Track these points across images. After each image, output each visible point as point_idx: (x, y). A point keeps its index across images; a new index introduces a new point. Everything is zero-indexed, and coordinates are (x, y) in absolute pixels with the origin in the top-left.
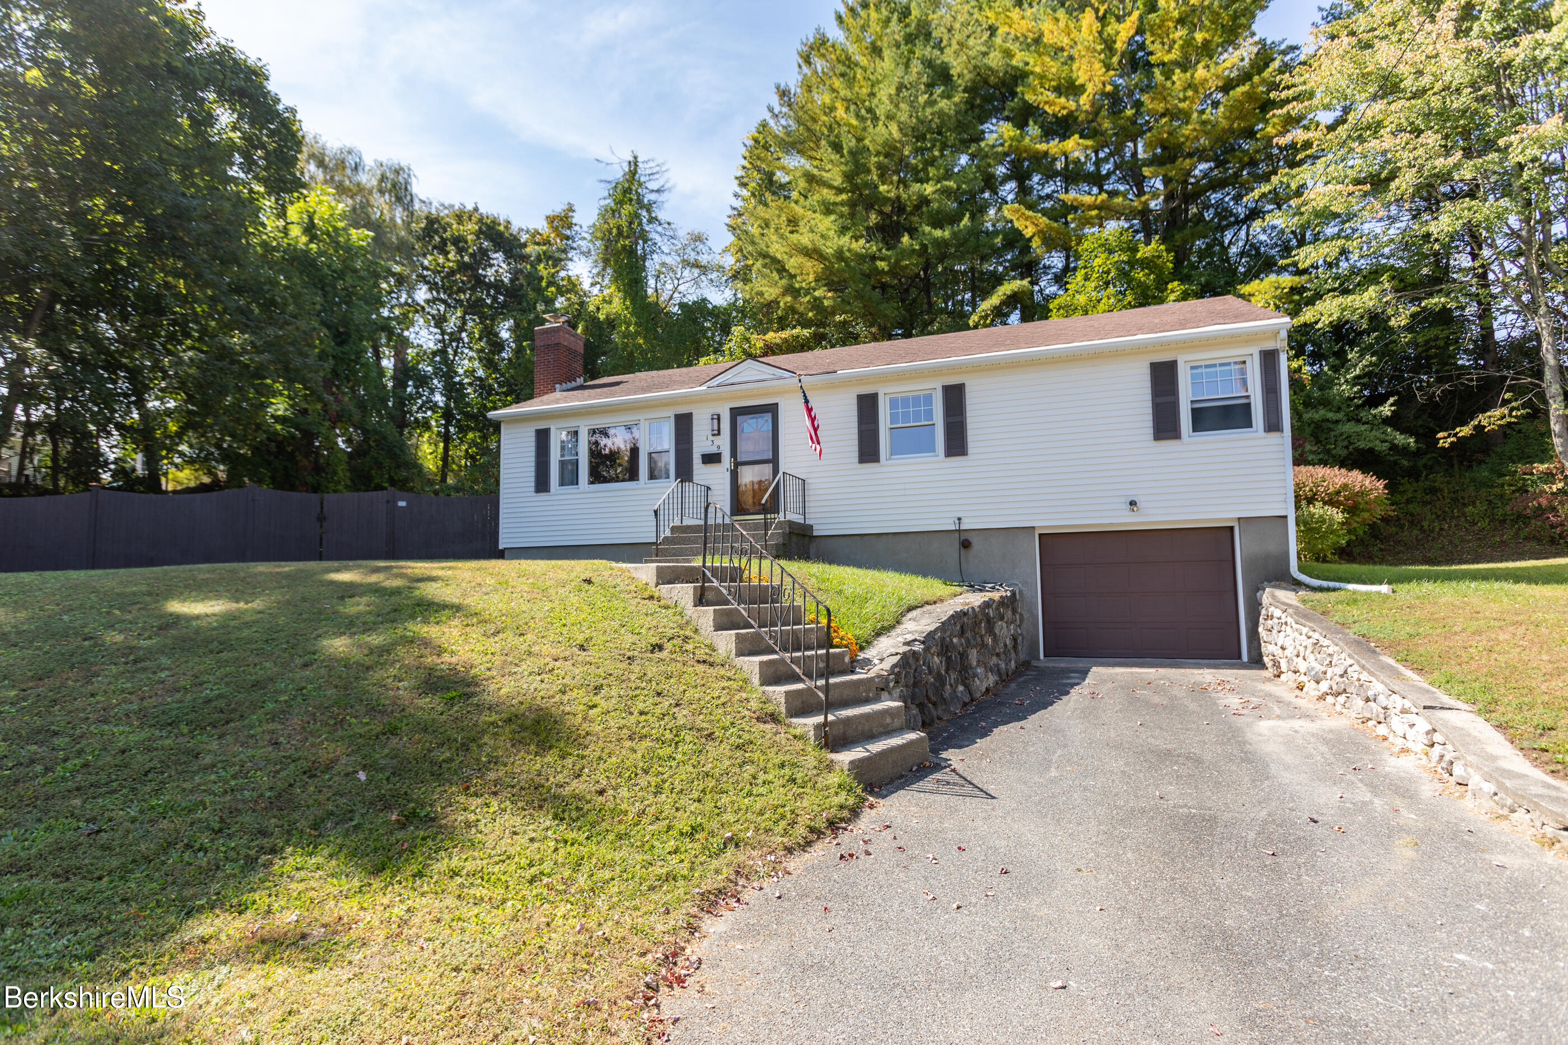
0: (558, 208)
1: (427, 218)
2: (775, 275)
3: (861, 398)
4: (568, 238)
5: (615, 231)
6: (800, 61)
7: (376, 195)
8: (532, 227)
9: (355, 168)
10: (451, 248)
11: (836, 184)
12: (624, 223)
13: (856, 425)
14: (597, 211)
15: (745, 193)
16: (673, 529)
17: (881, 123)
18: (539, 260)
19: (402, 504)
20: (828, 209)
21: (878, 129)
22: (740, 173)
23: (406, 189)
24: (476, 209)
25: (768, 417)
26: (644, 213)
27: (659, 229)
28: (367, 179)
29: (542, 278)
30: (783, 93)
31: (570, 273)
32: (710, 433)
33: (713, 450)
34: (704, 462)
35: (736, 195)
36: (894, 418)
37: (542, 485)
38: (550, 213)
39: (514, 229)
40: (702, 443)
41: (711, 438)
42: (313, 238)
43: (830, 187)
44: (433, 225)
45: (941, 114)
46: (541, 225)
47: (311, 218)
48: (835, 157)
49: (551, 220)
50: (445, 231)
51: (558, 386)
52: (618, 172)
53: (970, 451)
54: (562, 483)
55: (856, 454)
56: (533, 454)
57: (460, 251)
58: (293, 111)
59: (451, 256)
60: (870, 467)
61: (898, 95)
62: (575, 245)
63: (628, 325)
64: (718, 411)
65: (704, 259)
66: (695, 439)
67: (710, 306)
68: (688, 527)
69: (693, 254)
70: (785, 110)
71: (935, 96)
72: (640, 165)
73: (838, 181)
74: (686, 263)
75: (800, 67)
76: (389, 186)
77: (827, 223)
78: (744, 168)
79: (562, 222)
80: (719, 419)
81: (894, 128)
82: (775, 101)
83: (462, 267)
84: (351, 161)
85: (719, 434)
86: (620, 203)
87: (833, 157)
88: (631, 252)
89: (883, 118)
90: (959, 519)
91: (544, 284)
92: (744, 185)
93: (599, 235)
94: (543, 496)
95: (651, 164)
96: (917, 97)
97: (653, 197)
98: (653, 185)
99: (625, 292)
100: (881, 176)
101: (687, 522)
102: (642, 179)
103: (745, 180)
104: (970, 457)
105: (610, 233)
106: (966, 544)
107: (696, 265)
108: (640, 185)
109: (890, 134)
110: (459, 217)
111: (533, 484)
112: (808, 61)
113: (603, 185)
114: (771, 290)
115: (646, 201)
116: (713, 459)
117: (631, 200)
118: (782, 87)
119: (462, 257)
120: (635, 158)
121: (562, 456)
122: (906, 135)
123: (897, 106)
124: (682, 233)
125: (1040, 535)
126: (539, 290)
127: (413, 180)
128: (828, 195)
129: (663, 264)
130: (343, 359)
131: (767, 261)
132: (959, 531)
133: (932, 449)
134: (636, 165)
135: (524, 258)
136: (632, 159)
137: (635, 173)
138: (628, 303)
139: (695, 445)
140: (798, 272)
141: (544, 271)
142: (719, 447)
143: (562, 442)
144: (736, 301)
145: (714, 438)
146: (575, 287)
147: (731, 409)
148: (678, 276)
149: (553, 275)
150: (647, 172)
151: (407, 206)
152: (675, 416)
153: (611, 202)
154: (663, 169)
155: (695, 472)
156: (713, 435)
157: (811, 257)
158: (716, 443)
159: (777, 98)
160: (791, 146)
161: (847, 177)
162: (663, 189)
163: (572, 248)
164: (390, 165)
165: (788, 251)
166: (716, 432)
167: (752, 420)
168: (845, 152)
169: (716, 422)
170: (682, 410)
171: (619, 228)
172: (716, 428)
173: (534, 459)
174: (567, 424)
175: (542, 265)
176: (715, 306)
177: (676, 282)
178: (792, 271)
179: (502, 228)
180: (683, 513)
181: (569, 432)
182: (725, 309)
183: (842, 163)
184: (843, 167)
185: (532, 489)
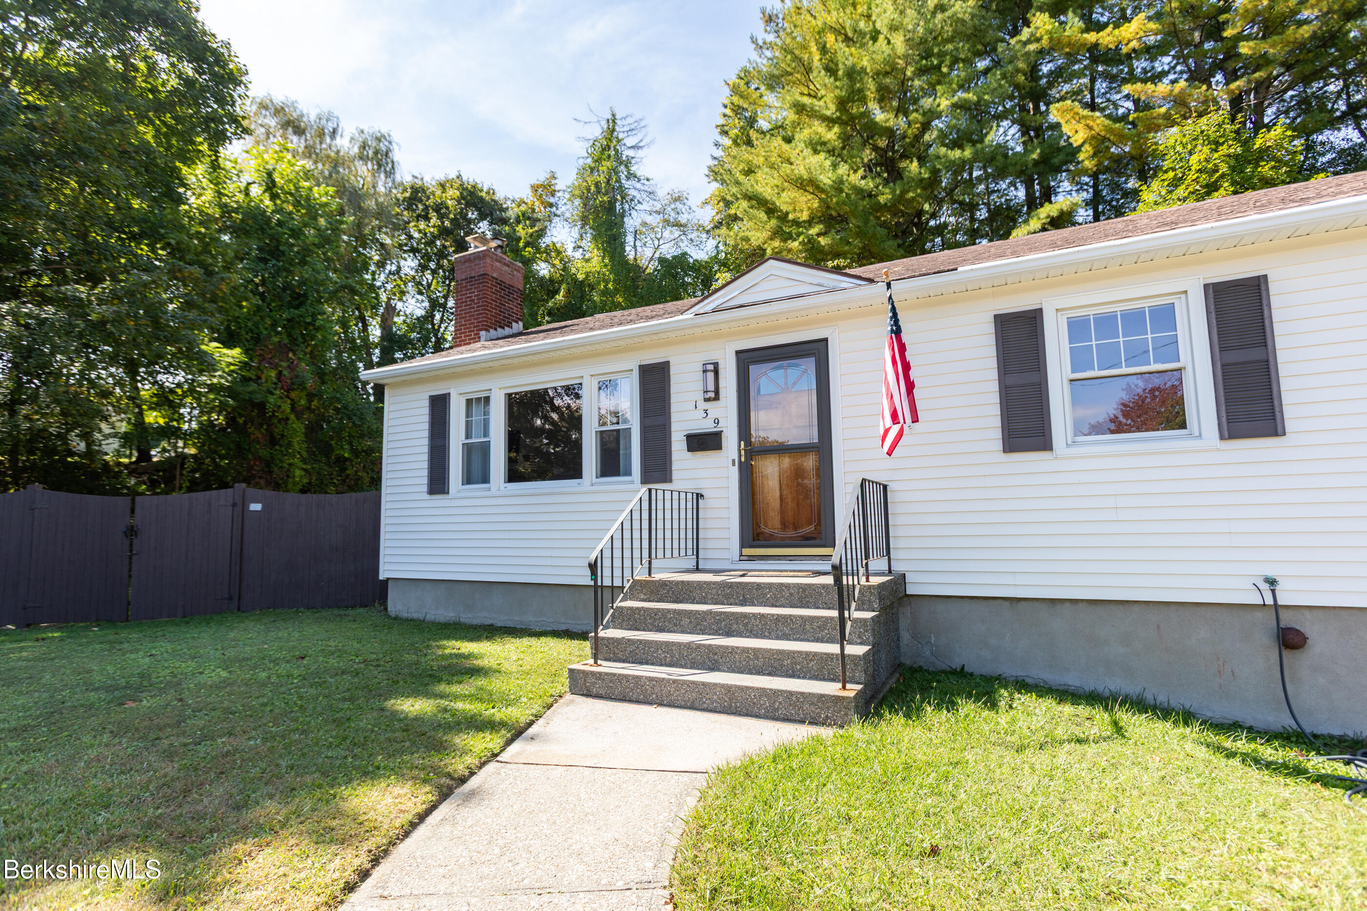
0: (541, 177)
1: (412, 188)
2: (763, 216)
3: (1004, 321)
4: (551, 205)
5: (593, 188)
7: (359, 164)
8: (517, 197)
9: (334, 134)
10: (433, 215)
11: (828, 113)
12: (602, 179)
13: (994, 375)
14: (576, 171)
15: (727, 142)
18: (518, 221)
19: (256, 507)
20: (817, 145)
21: (878, 44)
22: (722, 121)
23: (387, 154)
24: (459, 177)
25: (809, 365)
26: (622, 168)
27: (638, 185)
28: (345, 144)
29: (520, 238)
30: (770, 18)
31: (555, 240)
32: (700, 396)
33: (706, 426)
34: (691, 449)
35: (717, 145)
36: (1079, 360)
37: (438, 483)
38: (534, 181)
39: (499, 197)
40: (687, 413)
41: (702, 405)
42: (274, 197)
43: (824, 118)
44: (417, 194)
46: (526, 194)
47: (270, 174)
48: (829, 81)
49: (535, 188)
50: (428, 198)
51: (483, 333)
52: (596, 131)
54: (468, 479)
55: (998, 434)
56: (426, 434)
57: (441, 217)
58: (228, 46)
59: (432, 222)
60: (1030, 461)
62: (558, 212)
63: (607, 282)
64: (714, 356)
65: (683, 219)
66: (674, 408)
67: (691, 260)
68: (663, 584)
69: (673, 214)
70: (771, 37)
72: (618, 122)
73: (831, 110)
74: (667, 222)
76: (371, 153)
77: (821, 161)
78: (725, 115)
79: (545, 189)
80: (716, 372)
81: (899, 40)
83: (444, 232)
84: (330, 126)
85: (717, 398)
86: (598, 161)
87: (827, 80)
88: (610, 208)
89: (884, 30)
90: (1274, 582)
91: (521, 244)
92: (725, 133)
93: (577, 192)
94: (439, 500)
95: (629, 120)
97: (631, 153)
98: (630, 142)
99: (604, 250)
100: (880, 100)
101: (658, 574)
102: (621, 136)
103: (726, 128)
104: (1293, 438)
105: (589, 190)
106: (1293, 640)
107: (677, 224)
108: (619, 141)
109: (893, 49)
110: (442, 186)
111: (425, 481)
114: (759, 234)
115: (624, 158)
116: (707, 442)
117: (609, 156)
118: (768, 11)
119: (443, 223)
120: (613, 115)
121: (467, 437)
122: (911, 49)
123: (903, 13)
124: (662, 193)
126: (518, 251)
127: (394, 146)
128: (819, 128)
129: (644, 224)
131: (754, 203)
132: (1273, 607)
134: (614, 121)
135: (505, 221)
136: (610, 117)
137: (614, 130)
138: (607, 261)
139: (674, 417)
140: (790, 208)
141: (522, 231)
142: (717, 422)
143: (468, 414)
144: (718, 253)
145: (707, 405)
146: (559, 253)
147: (738, 353)
148: (659, 236)
149: (531, 235)
150: (626, 129)
151: (390, 174)
152: (641, 367)
153: (589, 161)
154: (642, 124)
155: (675, 466)
156: (707, 400)
157: (806, 190)
158: (712, 414)
159: (762, 24)
160: (774, 82)
161: (842, 104)
162: (641, 144)
163: (556, 215)
164: (371, 132)
165: (779, 184)
166: (712, 395)
167: (782, 371)
168: (840, 73)
169: (711, 376)
170: (653, 357)
171: (597, 185)
172: (711, 386)
173: (426, 442)
174: (476, 387)
175: (520, 226)
176: (696, 260)
177: (656, 242)
178: (784, 208)
179: (484, 194)
180: (653, 556)
181: (478, 399)
182: (706, 262)
183: (837, 87)
184: (837, 92)
185: (425, 488)
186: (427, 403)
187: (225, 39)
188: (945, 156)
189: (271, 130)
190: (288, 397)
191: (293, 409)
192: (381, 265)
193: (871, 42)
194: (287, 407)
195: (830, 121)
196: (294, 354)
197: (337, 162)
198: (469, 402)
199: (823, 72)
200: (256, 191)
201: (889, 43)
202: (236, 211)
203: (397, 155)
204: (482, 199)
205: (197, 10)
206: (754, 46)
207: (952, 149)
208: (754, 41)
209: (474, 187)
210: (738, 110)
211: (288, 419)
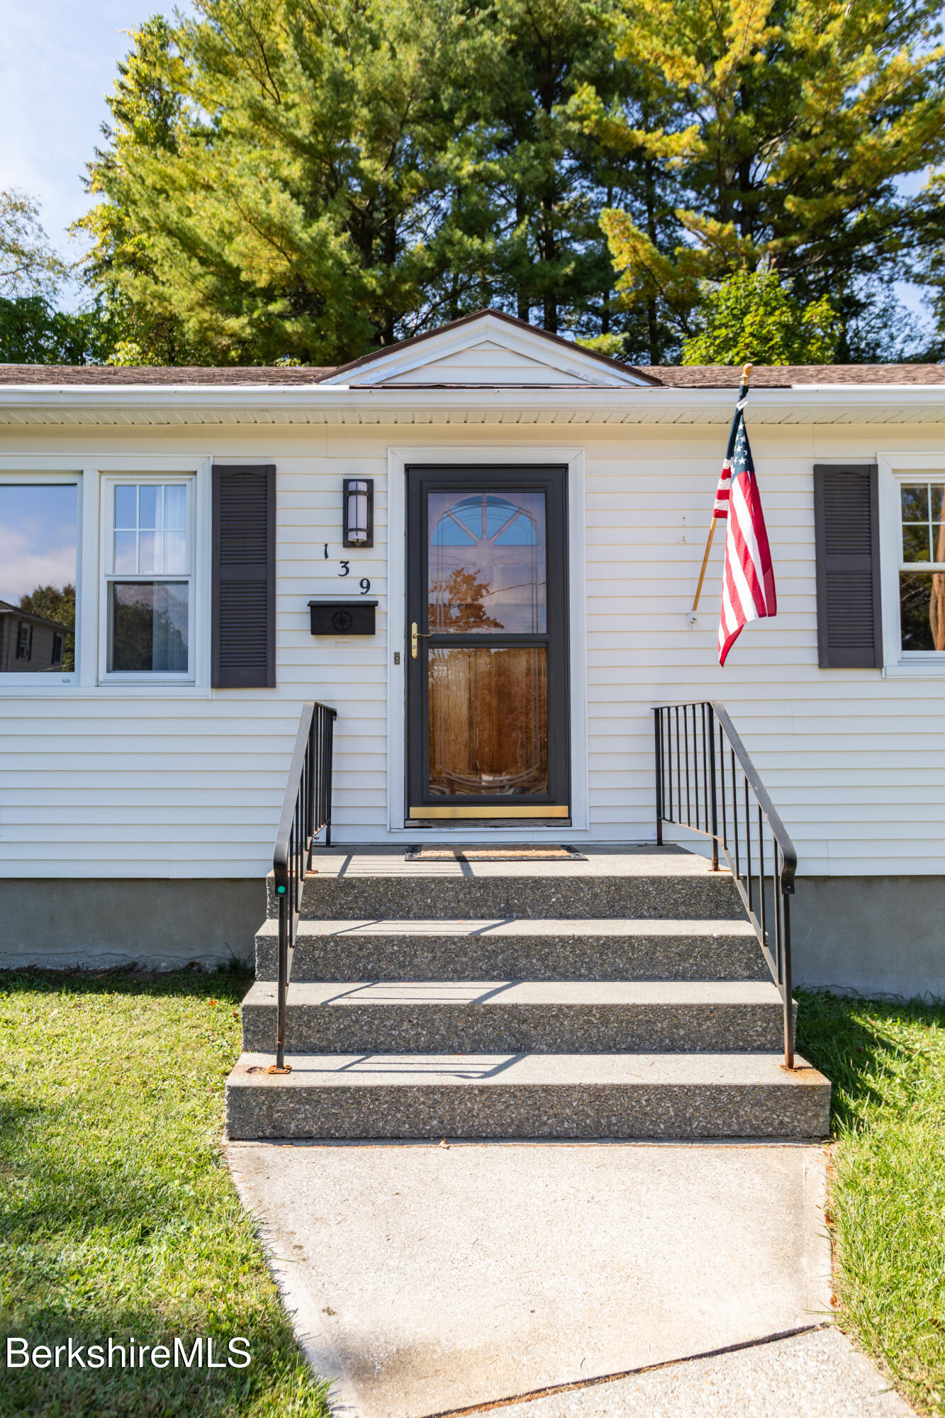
3: (825, 477)
13: (811, 554)
15: (125, 132)
21: (378, 53)
22: (118, 95)
25: (535, 507)
32: (335, 536)
33: (347, 591)
34: (319, 631)
35: (106, 131)
36: (911, 544)
40: (308, 566)
41: (339, 552)
48: (306, 83)
60: (854, 682)
64: (365, 468)
65: (26, 243)
66: (282, 551)
67: (50, 313)
73: (303, 131)
78: (122, 87)
80: (368, 496)
85: (369, 542)
87: (304, 82)
89: (391, 36)
92: (124, 117)
107: (16, 249)
131: (176, 241)
139: (282, 569)
142: (366, 585)
144: (99, 310)
145: (350, 554)
147: (409, 468)
152: (217, 470)
155: (282, 657)
156: (348, 544)
157: (271, 242)
158: (358, 570)
161: (320, 124)
166: (362, 536)
167: (478, 510)
168: (323, 77)
169: (357, 501)
170: (240, 455)
176: (60, 315)
178: (234, 260)
182: (78, 321)
183: (316, 97)
184: (316, 105)
188: (460, 242)
193: (369, 47)
195: (298, 147)
199: (299, 68)
201: (394, 56)
207: (470, 236)
210: (145, 84)
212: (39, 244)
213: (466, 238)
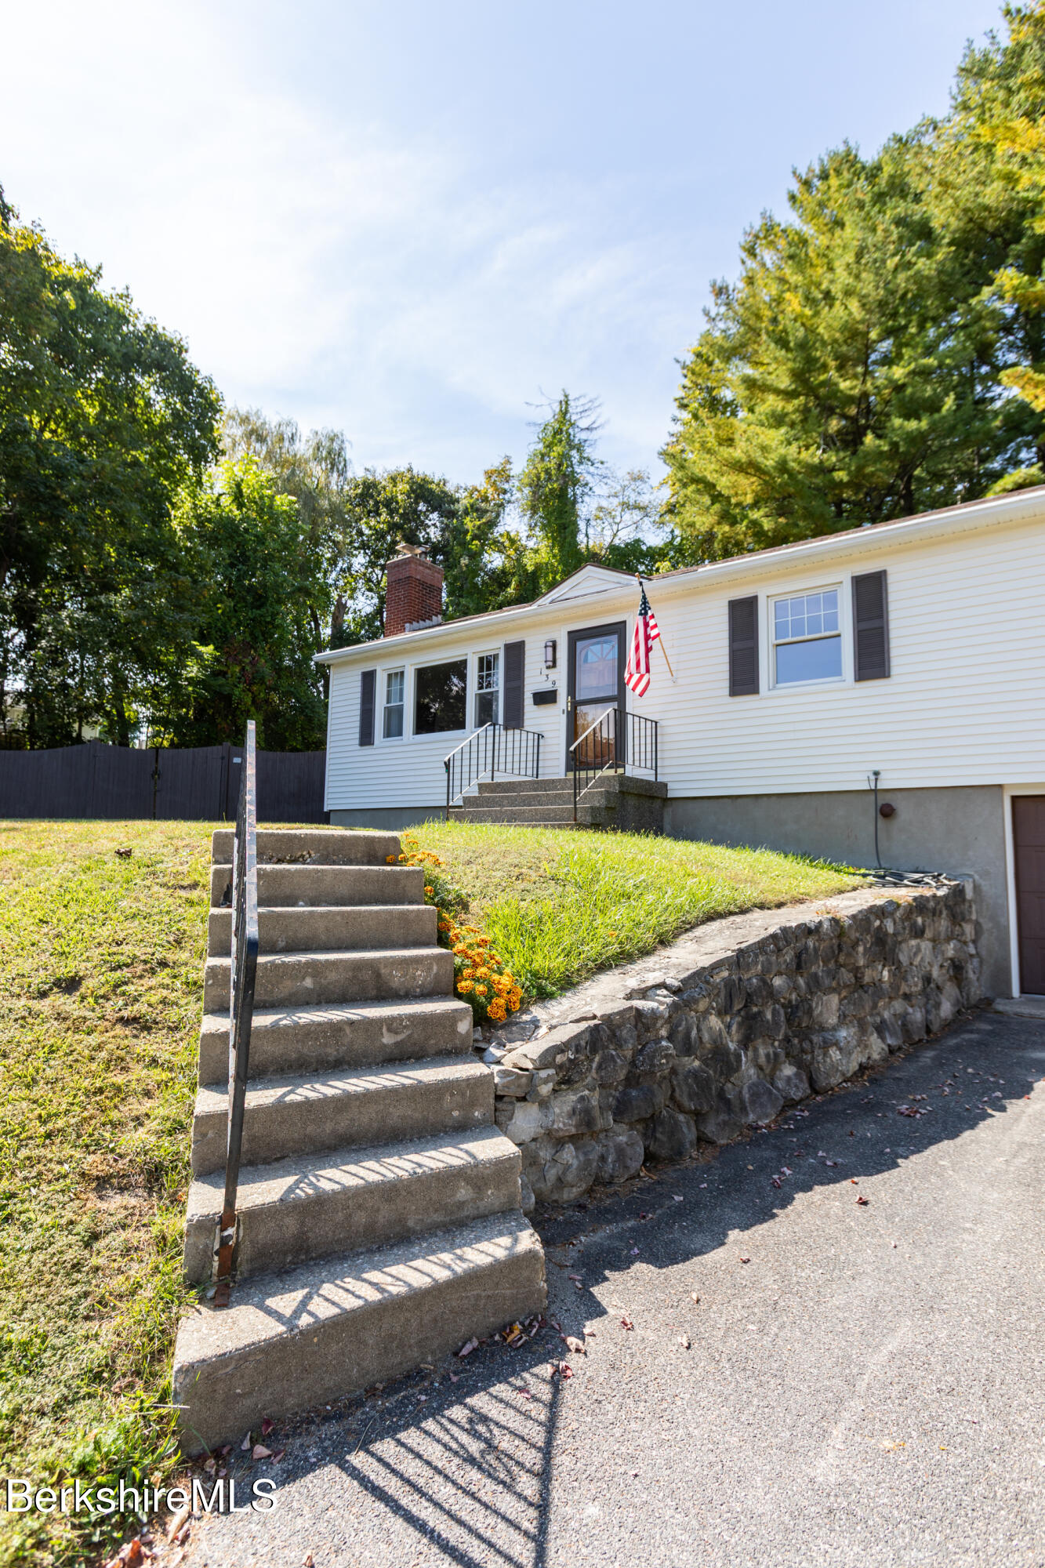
0: (496, 463)
1: (364, 483)
2: (706, 500)
3: (733, 605)
4: (505, 492)
5: (543, 475)
6: (744, 255)
7: (313, 465)
8: (470, 484)
9: (292, 439)
10: (383, 510)
11: (782, 386)
12: (552, 465)
13: (726, 642)
14: (527, 457)
15: (686, 415)
16: (482, 787)
17: (838, 303)
18: (466, 513)
19: (237, 760)
20: (778, 420)
21: (835, 310)
22: (681, 393)
23: (339, 453)
24: (410, 470)
25: (614, 638)
26: (574, 453)
27: (592, 469)
28: (303, 448)
29: (468, 531)
30: (720, 291)
31: (509, 529)
32: (544, 666)
33: (546, 686)
34: (536, 703)
35: (675, 420)
36: (780, 630)
37: (366, 737)
38: (488, 467)
39: (450, 488)
40: (535, 680)
41: (545, 671)
42: (240, 506)
43: (778, 392)
44: (368, 490)
45: (918, 279)
46: (480, 482)
47: (238, 485)
48: (779, 354)
49: (489, 475)
50: (379, 494)
51: (407, 625)
52: (547, 414)
53: (894, 671)
54: (388, 734)
55: (726, 684)
56: (359, 701)
57: (391, 512)
58: (211, 381)
59: (383, 518)
60: (745, 701)
61: (858, 262)
62: (513, 499)
63: (555, 573)
64: (553, 636)
65: (644, 500)
66: (527, 675)
67: (644, 548)
68: (499, 784)
69: (632, 496)
70: (723, 309)
71: (909, 257)
72: (571, 403)
73: (785, 382)
74: (626, 506)
75: (743, 262)
76: (324, 454)
77: (774, 437)
78: (684, 387)
79: (499, 475)
80: (554, 647)
81: (854, 305)
82: (709, 301)
83: (393, 527)
84: (288, 433)
85: (554, 665)
86: (549, 446)
87: (776, 354)
88: (562, 494)
89: (840, 295)
90: (876, 773)
91: (468, 537)
92: (684, 406)
93: (526, 481)
94: (367, 750)
95: (582, 401)
96: (884, 262)
97: (583, 436)
98: (583, 424)
99: (554, 539)
100: (840, 368)
101: (500, 778)
102: (574, 418)
103: (685, 401)
104: (894, 679)
105: (539, 478)
106: (887, 812)
107: (637, 507)
108: (572, 425)
109: (850, 314)
110: (393, 480)
111: (357, 736)
112: (751, 251)
113: (533, 429)
114: (704, 519)
115: (576, 441)
116: (545, 698)
117: (560, 441)
118: (719, 284)
119: (392, 518)
120: (566, 396)
121: (388, 702)
122: (870, 312)
123: (857, 277)
124: (622, 473)
125: (1015, 799)
126: (464, 544)
127: (346, 445)
128: (773, 402)
129: (601, 509)
130: (260, 622)
131: (700, 486)
132: (875, 791)
133: (837, 671)
134: (566, 403)
135: (452, 514)
136: (562, 398)
137: (566, 412)
138: (556, 551)
139: (527, 682)
140: (732, 492)
141: (470, 524)
142: (554, 683)
143: (389, 685)
144: (673, 538)
145: (548, 671)
146: (513, 542)
147: (569, 633)
148: (618, 520)
149: (479, 528)
150: (579, 410)
151: (342, 473)
152: (506, 645)
153: (541, 446)
154: (596, 404)
155: (526, 716)
156: (548, 667)
157: (747, 473)
158: (551, 678)
159: (712, 298)
160: (732, 352)
161: (798, 376)
162: (594, 426)
163: (509, 502)
164: (325, 433)
165: (717, 468)
166: (551, 664)
167: (599, 646)
168: (792, 344)
169: (550, 650)
170: (513, 638)
171: (547, 471)
172: (550, 658)
173: (359, 707)
174: (394, 664)
175: (468, 519)
177: (615, 527)
178: (725, 492)
179: (433, 486)
180: (496, 768)
181: (396, 674)
182: (660, 549)
183: (789, 360)
184: (790, 365)
185: (357, 742)
186: (359, 678)
187: (207, 374)
189: (237, 439)
190: (249, 690)
191: (254, 702)
192: (333, 562)
193: (826, 308)
194: (249, 700)
195: (789, 395)
196: (256, 651)
197: (295, 464)
198: (390, 676)
199: (772, 345)
200: (226, 501)
201: (846, 308)
202: (209, 520)
203: (349, 454)
204: (431, 491)
205: (186, 351)
206: (706, 318)
208: (706, 313)
209: (423, 480)
211: (249, 711)
212: (652, 498)
213: (906, 423)
